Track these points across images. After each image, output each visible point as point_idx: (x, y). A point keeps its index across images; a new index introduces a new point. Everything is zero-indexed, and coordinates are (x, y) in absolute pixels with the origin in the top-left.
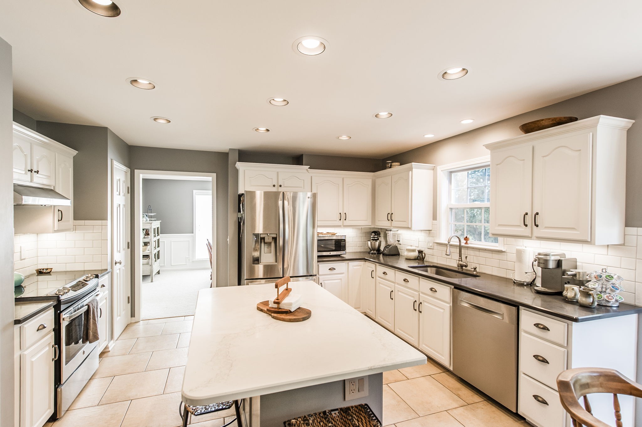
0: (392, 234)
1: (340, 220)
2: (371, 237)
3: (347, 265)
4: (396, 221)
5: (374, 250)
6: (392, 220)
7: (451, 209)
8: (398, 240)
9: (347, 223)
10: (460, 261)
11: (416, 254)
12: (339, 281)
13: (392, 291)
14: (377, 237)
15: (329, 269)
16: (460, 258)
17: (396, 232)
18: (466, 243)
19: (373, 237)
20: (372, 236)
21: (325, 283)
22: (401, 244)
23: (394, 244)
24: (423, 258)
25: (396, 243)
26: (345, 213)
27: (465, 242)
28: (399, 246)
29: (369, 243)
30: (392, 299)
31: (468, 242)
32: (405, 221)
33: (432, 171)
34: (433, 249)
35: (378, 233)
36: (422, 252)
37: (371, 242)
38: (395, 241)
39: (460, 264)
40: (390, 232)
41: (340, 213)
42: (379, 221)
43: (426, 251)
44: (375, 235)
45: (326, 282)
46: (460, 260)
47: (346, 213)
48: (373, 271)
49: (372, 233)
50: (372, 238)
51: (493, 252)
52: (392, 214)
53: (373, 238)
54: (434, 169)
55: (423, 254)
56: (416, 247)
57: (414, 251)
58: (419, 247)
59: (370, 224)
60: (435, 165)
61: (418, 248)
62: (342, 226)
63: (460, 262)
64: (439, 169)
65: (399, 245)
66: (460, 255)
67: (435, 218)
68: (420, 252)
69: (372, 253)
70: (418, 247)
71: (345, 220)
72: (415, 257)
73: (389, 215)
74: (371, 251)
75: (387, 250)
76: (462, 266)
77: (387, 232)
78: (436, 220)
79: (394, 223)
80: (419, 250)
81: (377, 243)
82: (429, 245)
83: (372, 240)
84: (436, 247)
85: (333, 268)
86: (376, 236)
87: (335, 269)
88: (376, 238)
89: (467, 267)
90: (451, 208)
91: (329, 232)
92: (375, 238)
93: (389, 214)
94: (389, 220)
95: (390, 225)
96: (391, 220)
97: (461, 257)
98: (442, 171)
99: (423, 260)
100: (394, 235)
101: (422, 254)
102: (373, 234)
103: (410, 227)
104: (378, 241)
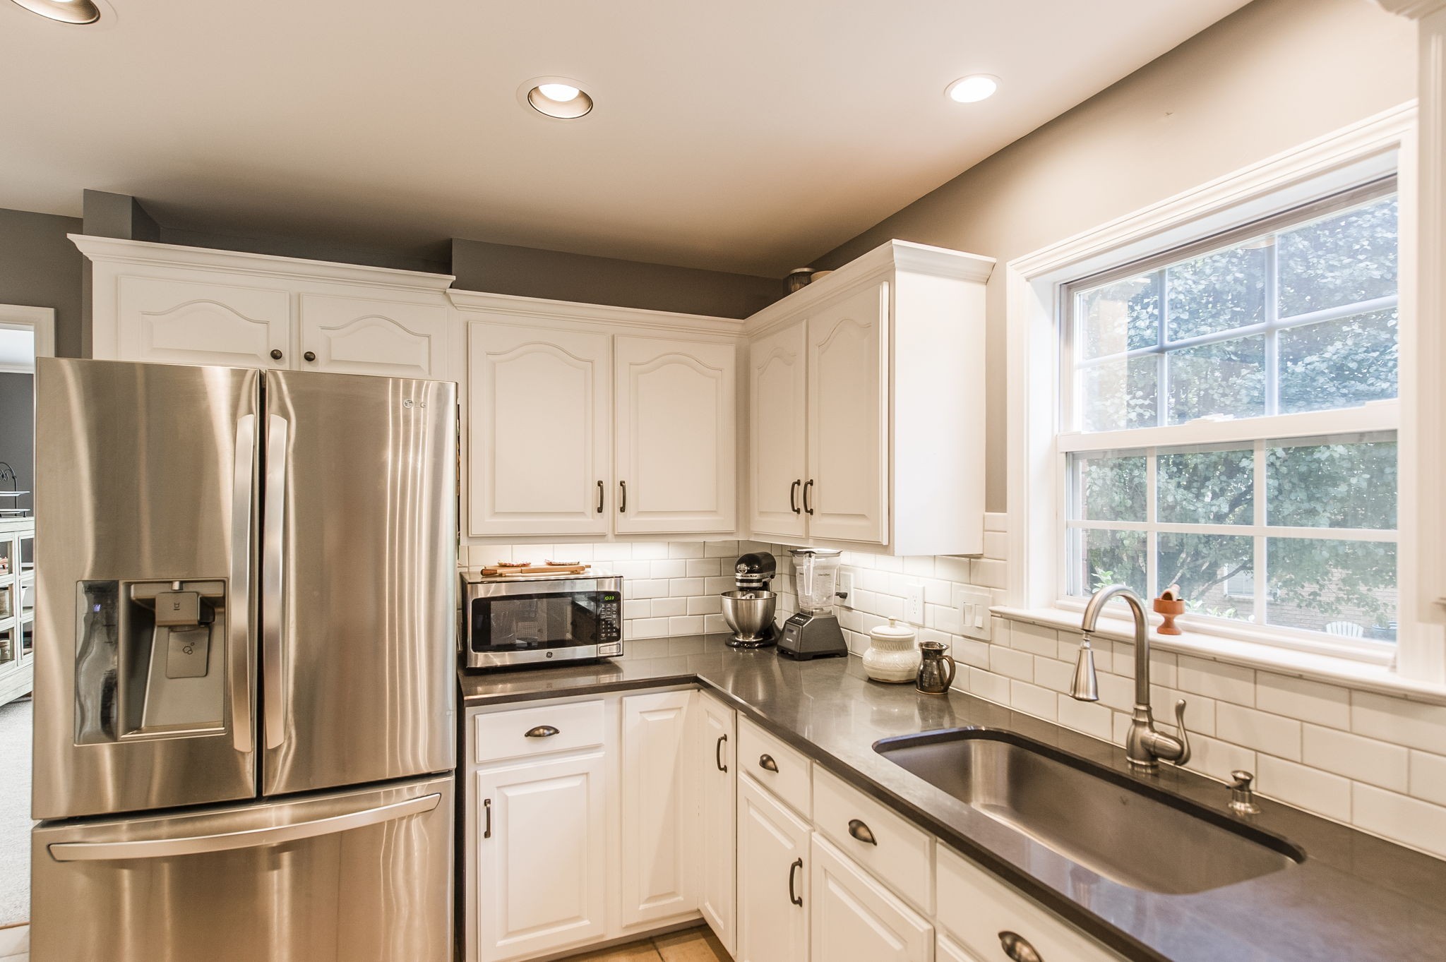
0: (815, 568)
1: (600, 510)
2: (737, 580)
3: (616, 707)
4: (823, 514)
5: (746, 631)
6: (811, 512)
7: (1072, 457)
8: (842, 591)
9: (628, 522)
10: (1144, 724)
11: (911, 660)
12: (576, 782)
13: (800, 863)
14: (758, 581)
15: (529, 734)
16: (1143, 708)
17: (835, 560)
18: (1167, 628)
19: (742, 581)
20: (739, 576)
21: (507, 798)
22: (852, 609)
23: (826, 610)
24: (942, 683)
25: (833, 606)
26: (622, 484)
27: (1160, 619)
28: (842, 617)
29: (728, 602)
30: (800, 902)
31: (1178, 621)
32: (863, 516)
33: (983, 288)
34: (989, 642)
35: (764, 562)
36: (940, 652)
37: (735, 602)
38: (829, 597)
39: (1144, 743)
40: (805, 559)
41: (600, 483)
42: (761, 513)
43: (957, 649)
44: (749, 572)
45: (510, 793)
46: (1145, 719)
47: (626, 484)
48: (725, 738)
49: (740, 562)
50: (738, 584)
51: (1356, 695)
52: (811, 483)
53: (745, 585)
54: (989, 278)
55: (945, 663)
56: (912, 624)
57: (902, 644)
58: (923, 627)
59: (731, 527)
60: (993, 260)
61: (921, 630)
62: (610, 536)
63: (1145, 732)
64: (1015, 275)
65: (845, 612)
66: (1142, 695)
67: (995, 497)
68: (932, 653)
69: (741, 646)
70: (919, 627)
71: (623, 510)
72: (910, 671)
73: (799, 490)
74: (736, 634)
75: (795, 633)
76: (1153, 753)
77: (796, 560)
78: (1006, 512)
79: (820, 525)
80: (923, 641)
81: (760, 605)
82: (968, 624)
83: (742, 589)
84: (1002, 633)
85: (548, 728)
86: (756, 576)
87: (557, 731)
88: (755, 585)
89: (1186, 761)
90: (1073, 454)
91: (557, 561)
92: (752, 581)
93: (798, 483)
94: (798, 511)
95: (800, 532)
96: (807, 511)
97: (1148, 704)
98: (1028, 280)
99: (946, 689)
100: (825, 573)
101: (939, 662)
102: (743, 567)
103: (885, 542)
104: (766, 594)
